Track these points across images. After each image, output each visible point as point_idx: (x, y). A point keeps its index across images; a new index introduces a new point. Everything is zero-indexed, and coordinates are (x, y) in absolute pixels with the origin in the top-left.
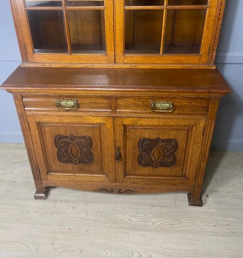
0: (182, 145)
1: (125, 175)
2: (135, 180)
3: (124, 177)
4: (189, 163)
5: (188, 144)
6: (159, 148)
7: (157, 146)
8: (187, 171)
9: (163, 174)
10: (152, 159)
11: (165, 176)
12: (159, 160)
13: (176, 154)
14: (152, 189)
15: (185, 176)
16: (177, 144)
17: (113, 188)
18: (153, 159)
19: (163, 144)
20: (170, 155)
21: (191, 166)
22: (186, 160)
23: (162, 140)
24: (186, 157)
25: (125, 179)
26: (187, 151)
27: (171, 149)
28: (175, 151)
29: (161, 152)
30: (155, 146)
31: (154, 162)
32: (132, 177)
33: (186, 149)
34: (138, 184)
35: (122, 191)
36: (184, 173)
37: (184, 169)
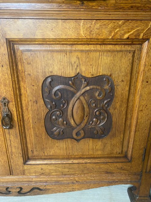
0: (121, 89)
1: (26, 159)
2: (44, 167)
3: (25, 163)
4: (133, 128)
5: (132, 88)
6: (82, 98)
7: (78, 94)
8: (131, 146)
9: (91, 152)
10: (70, 124)
11: (94, 158)
12: (83, 125)
13: (111, 110)
14: (73, 183)
15: (126, 156)
16: (112, 89)
17: (9, 186)
18: (72, 122)
19: (88, 88)
20: (100, 114)
21: (137, 133)
22: (128, 123)
23: (86, 79)
24: (129, 116)
25: (26, 167)
26: (130, 104)
27: (103, 100)
28: (109, 103)
29: (85, 106)
30: (73, 94)
31: (73, 129)
32: (38, 162)
33: (128, 99)
34: (49, 174)
35: (24, 191)
36: (125, 149)
37: (125, 143)
